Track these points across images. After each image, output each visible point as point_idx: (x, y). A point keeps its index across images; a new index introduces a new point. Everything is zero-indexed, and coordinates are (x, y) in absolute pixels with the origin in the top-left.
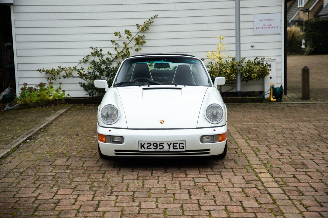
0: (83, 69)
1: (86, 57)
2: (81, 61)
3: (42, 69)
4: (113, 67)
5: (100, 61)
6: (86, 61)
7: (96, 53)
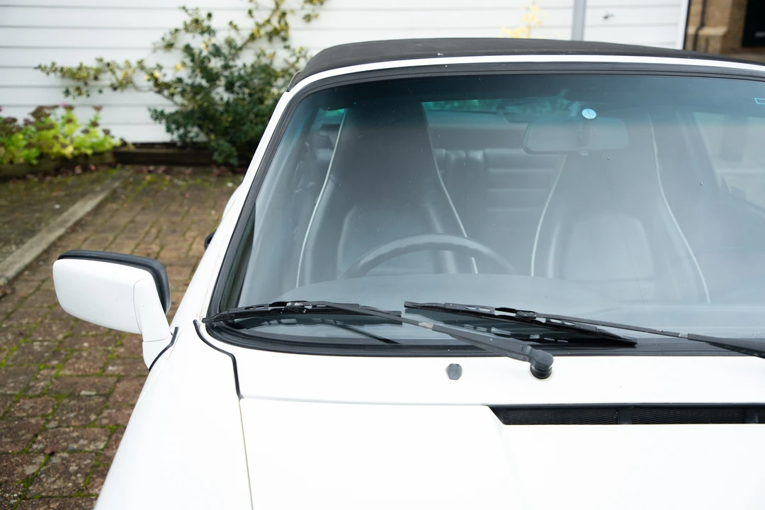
0: (160, 67)
1: (171, 33)
2: (158, 45)
3: (49, 65)
4: (245, 65)
5: (207, 46)
6: (170, 46)
7: (198, 26)
